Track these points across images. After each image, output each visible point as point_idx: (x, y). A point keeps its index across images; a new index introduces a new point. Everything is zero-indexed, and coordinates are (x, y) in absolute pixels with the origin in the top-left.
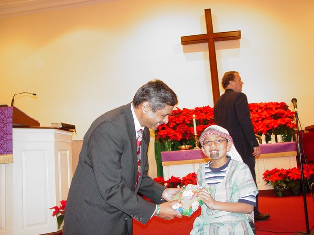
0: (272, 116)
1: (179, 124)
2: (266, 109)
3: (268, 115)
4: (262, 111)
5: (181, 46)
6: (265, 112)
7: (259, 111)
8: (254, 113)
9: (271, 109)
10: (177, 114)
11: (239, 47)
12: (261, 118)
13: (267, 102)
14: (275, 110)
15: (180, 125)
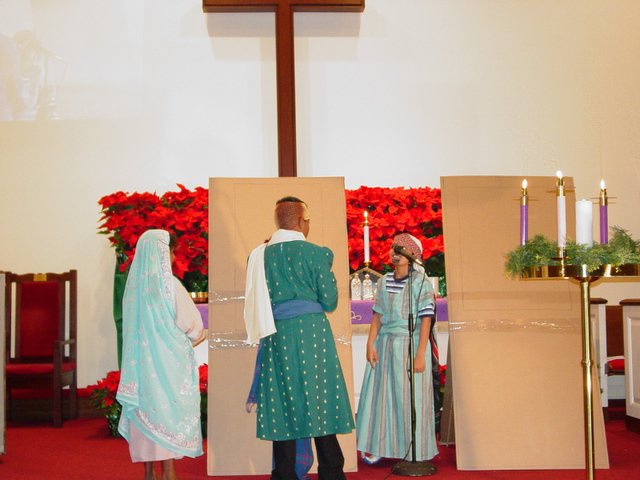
0: (421, 225)
1: (183, 233)
2: (410, 207)
3: (412, 224)
4: (400, 212)
5: (202, 17)
6: (407, 215)
7: (393, 210)
8: (379, 216)
9: (423, 206)
10: (180, 203)
11: (357, 35)
12: (394, 230)
13: (416, 186)
14: (432, 212)
15: (186, 236)
